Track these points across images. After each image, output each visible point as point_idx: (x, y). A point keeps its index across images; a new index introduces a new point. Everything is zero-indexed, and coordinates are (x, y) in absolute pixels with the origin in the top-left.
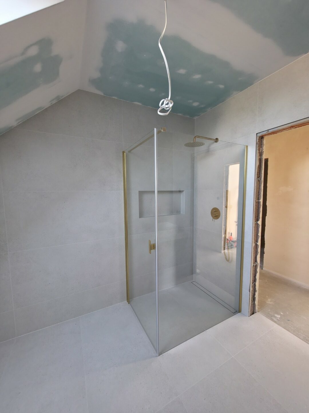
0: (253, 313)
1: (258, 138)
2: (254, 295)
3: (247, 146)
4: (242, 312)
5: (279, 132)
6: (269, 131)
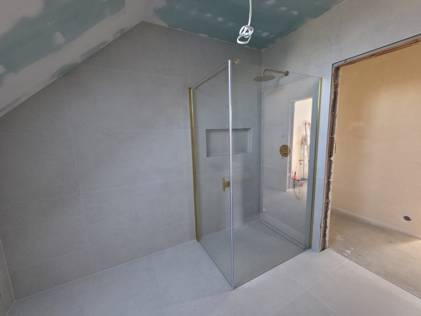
0: (323, 249)
1: (334, 69)
2: (325, 231)
3: (321, 79)
4: (312, 248)
5: (357, 62)
6: (347, 60)
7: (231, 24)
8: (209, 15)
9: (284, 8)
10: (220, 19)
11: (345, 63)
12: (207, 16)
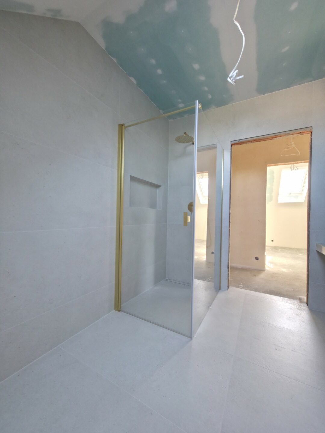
0: (228, 288)
1: (231, 145)
3: (223, 150)
4: (221, 289)
6: (240, 140)
7: (165, 82)
8: (153, 61)
9: (206, 89)
10: (159, 72)
11: (238, 142)
12: (151, 61)
